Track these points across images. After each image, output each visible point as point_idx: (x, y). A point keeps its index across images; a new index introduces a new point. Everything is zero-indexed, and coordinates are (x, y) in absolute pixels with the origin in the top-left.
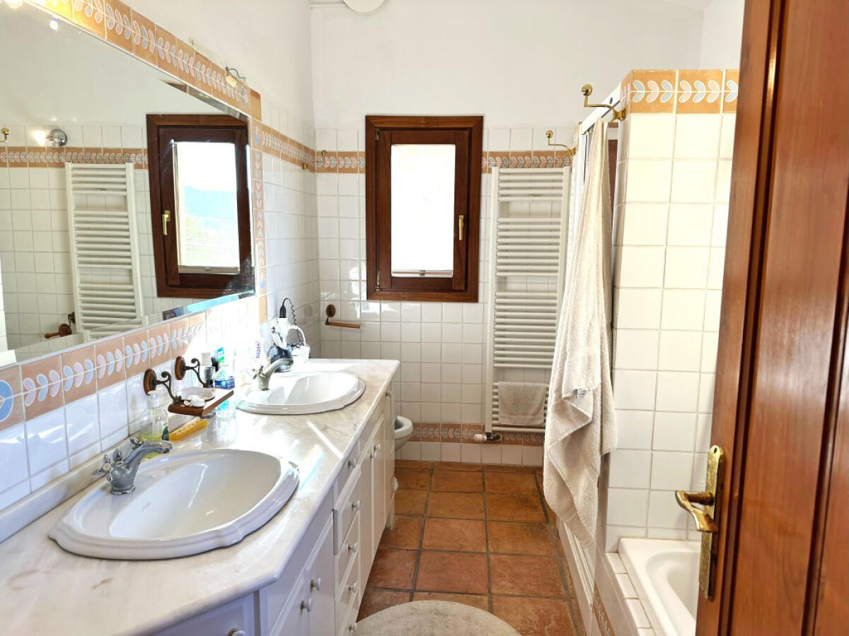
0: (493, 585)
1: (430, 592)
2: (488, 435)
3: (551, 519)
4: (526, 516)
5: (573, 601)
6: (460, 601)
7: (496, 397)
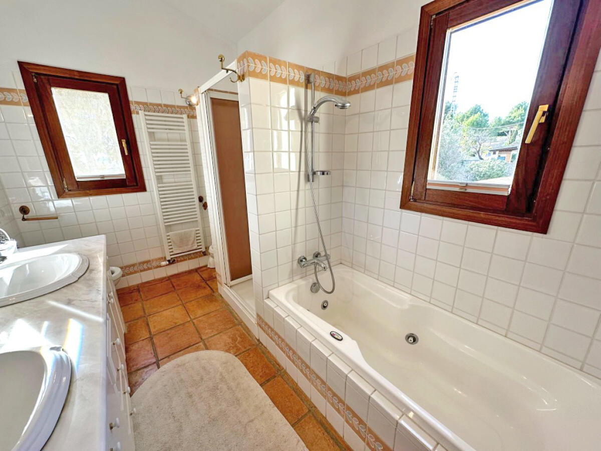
0: (202, 335)
1: (168, 357)
2: (169, 261)
3: (215, 290)
4: (202, 293)
5: (242, 324)
6: (189, 352)
7: (169, 241)
